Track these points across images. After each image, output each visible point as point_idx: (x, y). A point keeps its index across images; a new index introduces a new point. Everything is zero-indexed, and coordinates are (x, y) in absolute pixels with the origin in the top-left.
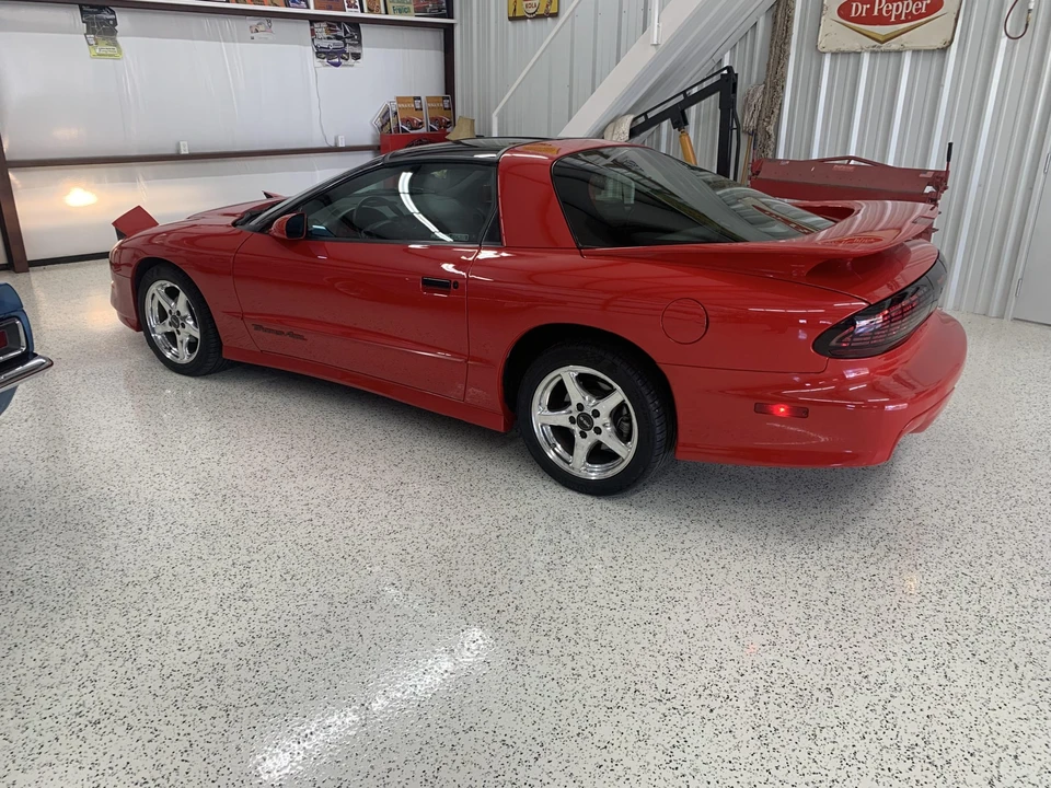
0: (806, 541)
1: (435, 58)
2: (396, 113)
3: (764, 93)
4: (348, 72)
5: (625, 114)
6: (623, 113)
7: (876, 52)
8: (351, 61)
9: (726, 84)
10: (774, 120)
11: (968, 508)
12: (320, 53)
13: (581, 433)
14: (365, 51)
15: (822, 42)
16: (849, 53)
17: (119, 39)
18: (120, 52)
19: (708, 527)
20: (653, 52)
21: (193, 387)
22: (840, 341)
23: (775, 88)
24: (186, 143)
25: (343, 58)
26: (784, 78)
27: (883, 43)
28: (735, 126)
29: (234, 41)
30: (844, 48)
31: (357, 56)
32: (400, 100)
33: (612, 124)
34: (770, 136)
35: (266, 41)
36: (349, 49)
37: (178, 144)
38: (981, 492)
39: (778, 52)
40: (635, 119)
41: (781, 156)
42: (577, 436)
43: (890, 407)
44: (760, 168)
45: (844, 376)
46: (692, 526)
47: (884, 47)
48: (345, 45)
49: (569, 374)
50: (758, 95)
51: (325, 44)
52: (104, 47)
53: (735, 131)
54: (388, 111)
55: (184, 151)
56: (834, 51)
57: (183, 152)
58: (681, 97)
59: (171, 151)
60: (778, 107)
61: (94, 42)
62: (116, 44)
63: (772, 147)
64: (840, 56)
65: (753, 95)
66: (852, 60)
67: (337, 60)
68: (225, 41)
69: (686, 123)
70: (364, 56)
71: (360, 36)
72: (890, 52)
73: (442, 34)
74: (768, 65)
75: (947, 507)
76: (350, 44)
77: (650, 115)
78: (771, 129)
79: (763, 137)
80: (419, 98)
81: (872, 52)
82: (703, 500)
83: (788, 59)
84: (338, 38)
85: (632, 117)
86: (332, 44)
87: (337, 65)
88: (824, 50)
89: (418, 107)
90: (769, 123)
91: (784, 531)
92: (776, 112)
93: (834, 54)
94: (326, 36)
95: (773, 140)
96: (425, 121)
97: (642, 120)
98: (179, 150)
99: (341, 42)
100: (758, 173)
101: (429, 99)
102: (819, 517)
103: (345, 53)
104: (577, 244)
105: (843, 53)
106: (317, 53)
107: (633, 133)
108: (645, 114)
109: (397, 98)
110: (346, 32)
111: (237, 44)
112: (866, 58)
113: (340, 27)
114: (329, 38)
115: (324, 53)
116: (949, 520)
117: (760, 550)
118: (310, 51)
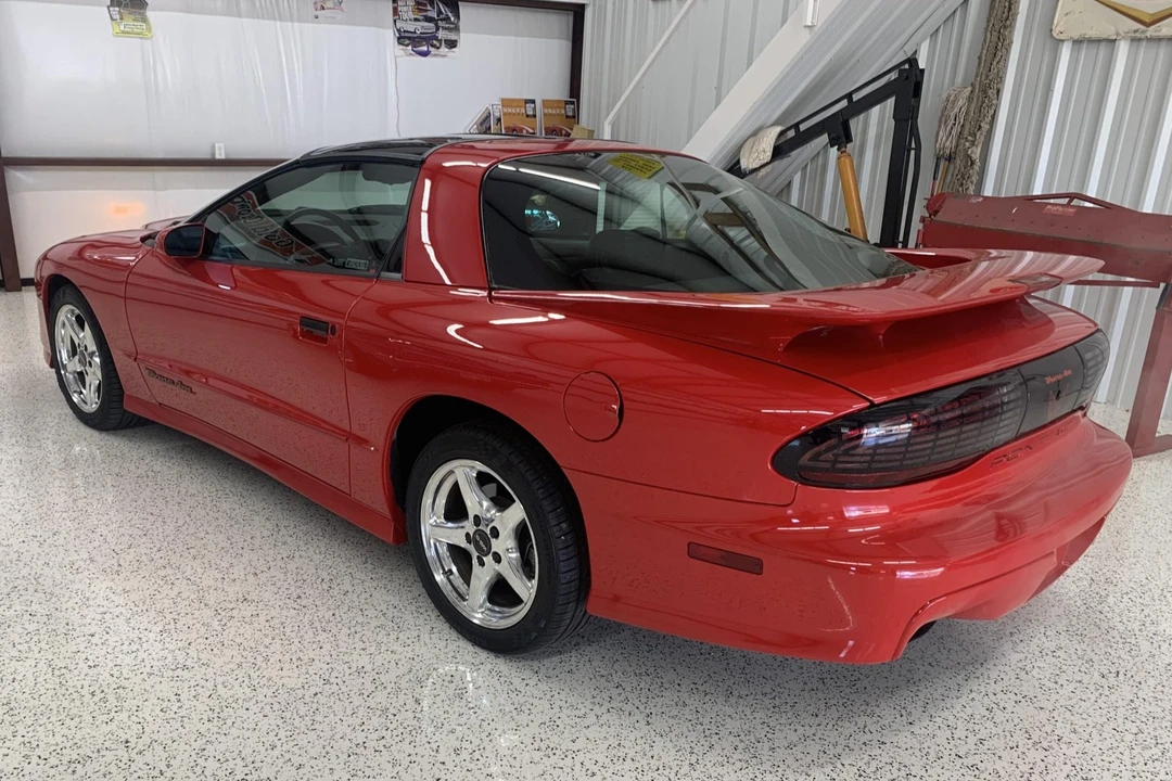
0: (767, 766)
1: (560, 49)
2: (499, 120)
3: (970, 99)
4: (439, 64)
5: (772, 125)
6: (768, 124)
7: (1140, 40)
8: (444, 50)
9: (906, 83)
10: (980, 138)
11: (1071, 752)
12: (404, 38)
13: (478, 557)
14: (465, 38)
15: (1060, 25)
16: (1099, 41)
17: (150, 14)
18: (149, 29)
19: (627, 721)
20: (805, 38)
21: (89, 443)
22: (816, 457)
23: (985, 92)
24: (222, 145)
25: (433, 46)
26: (1001, 79)
27: (1148, 25)
28: (913, 146)
29: (292, 21)
30: (1093, 33)
31: (452, 44)
32: (506, 102)
33: (751, 140)
34: (973, 163)
35: (332, 20)
36: (441, 34)
37: (214, 146)
38: (1108, 728)
39: (995, 39)
40: (782, 133)
41: (988, 191)
42: (475, 561)
43: (907, 574)
44: (941, 206)
45: (842, 513)
46: (606, 717)
47: (1151, 31)
48: (438, 29)
49: (463, 471)
50: (960, 103)
51: (410, 27)
52: (130, 22)
53: (913, 152)
54: (488, 117)
55: (220, 155)
56: (1076, 38)
57: (218, 157)
58: (844, 103)
59: (206, 155)
60: (988, 119)
61: (118, 17)
62: (145, 20)
63: (975, 179)
64: (1085, 45)
65: (954, 102)
66: (1103, 50)
67: (425, 48)
68: (281, 20)
69: (849, 139)
70: (461, 44)
71: (457, 16)
72: (1159, 39)
73: (571, 18)
74: (980, 58)
75: (1035, 743)
76: (444, 28)
77: (803, 127)
78: (976, 153)
79: (962, 162)
80: (533, 102)
81: (1133, 40)
82: (648, 679)
83: (1008, 51)
84: (429, 19)
85: (778, 129)
86: (421, 27)
87: (425, 54)
88: (1062, 37)
89: (530, 113)
90: (973, 143)
91: (741, 746)
92: (985, 127)
93: (1078, 42)
94: (413, 17)
95: (976, 168)
96: (538, 131)
97: (791, 133)
98: (214, 154)
99: (432, 25)
100: (936, 212)
101: (546, 103)
102: (810, 732)
103: (436, 39)
104: (489, 282)
105: (1091, 41)
106: (399, 39)
107: (779, 151)
108: (796, 126)
109: (503, 100)
110: (440, 13)
111: (296, 25)
112: (1123, 49)
113: (432, 4)
114: (416, 20)
115: (409, 38)
116: (1026, 768)
117: (686, 769)
118: (390, 35)
